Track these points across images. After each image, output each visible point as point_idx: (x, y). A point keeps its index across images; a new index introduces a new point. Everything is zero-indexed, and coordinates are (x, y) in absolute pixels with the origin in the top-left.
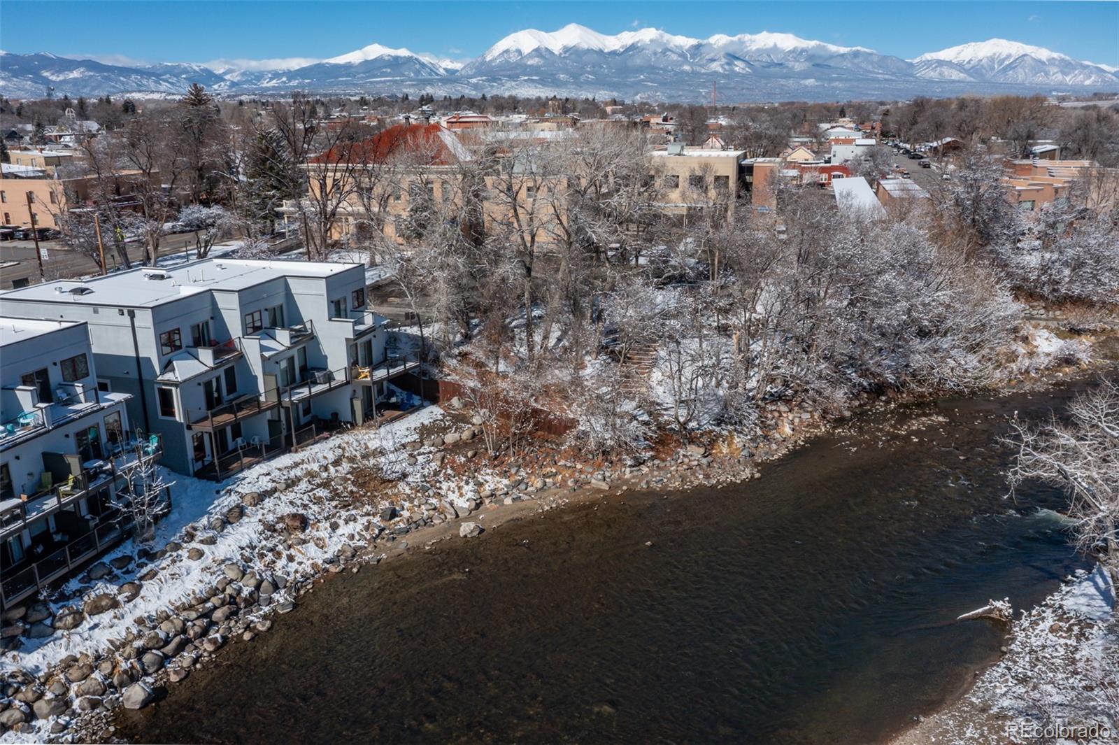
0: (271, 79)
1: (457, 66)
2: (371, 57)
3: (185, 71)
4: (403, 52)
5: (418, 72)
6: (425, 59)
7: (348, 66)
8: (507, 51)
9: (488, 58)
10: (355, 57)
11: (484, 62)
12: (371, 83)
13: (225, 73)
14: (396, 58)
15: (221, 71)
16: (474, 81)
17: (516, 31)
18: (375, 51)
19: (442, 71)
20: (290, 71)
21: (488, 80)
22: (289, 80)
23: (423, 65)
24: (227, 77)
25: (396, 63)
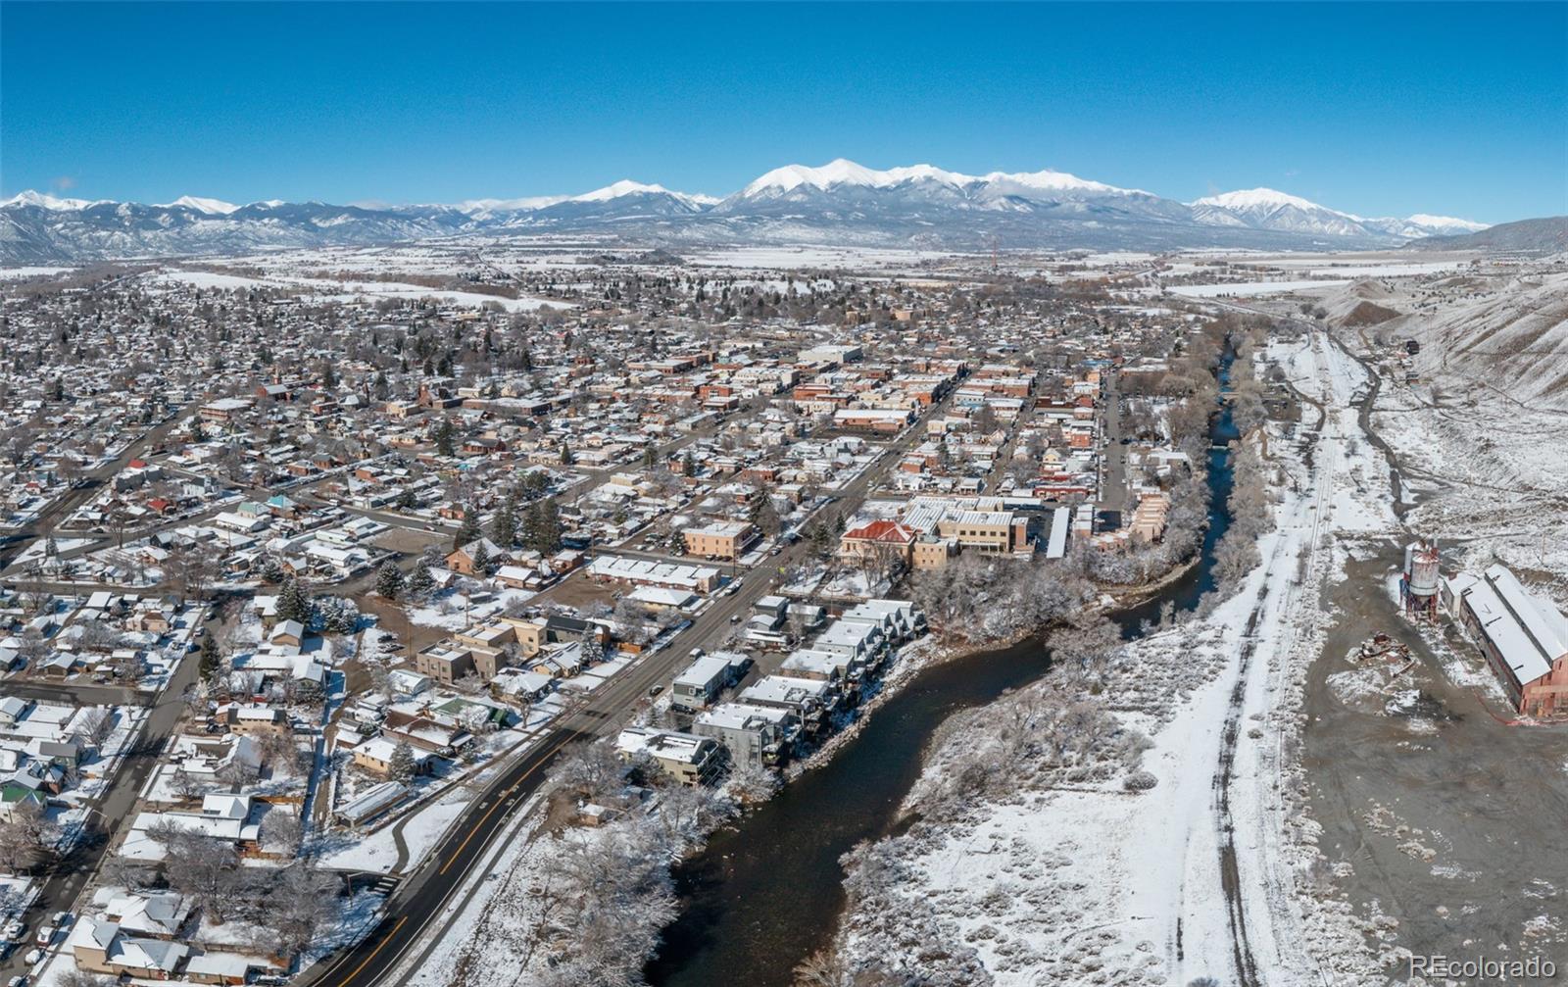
0: (517, 219)
1: (713, 201)
2: (620, 194)
3: (435, 212)
4: (655, 189)
5: (670, 209)
6: (678, 195)
7: (596, 204)
8: (768, 188)
9: (747, 196)
10: (604, 194)
11: (742, 199)
12: (621, 222)
13: (472, 213)
14: (648, 195)
15: (469, 211)
16: (732, 220)
17: (779, 166)
18: (625, 187)
19: (696, 207)
20: (535, 210)
21: (748, 220)
22: (535, 219)
23: (676, 202)
24: (473, 217)
25: (647, 199)
